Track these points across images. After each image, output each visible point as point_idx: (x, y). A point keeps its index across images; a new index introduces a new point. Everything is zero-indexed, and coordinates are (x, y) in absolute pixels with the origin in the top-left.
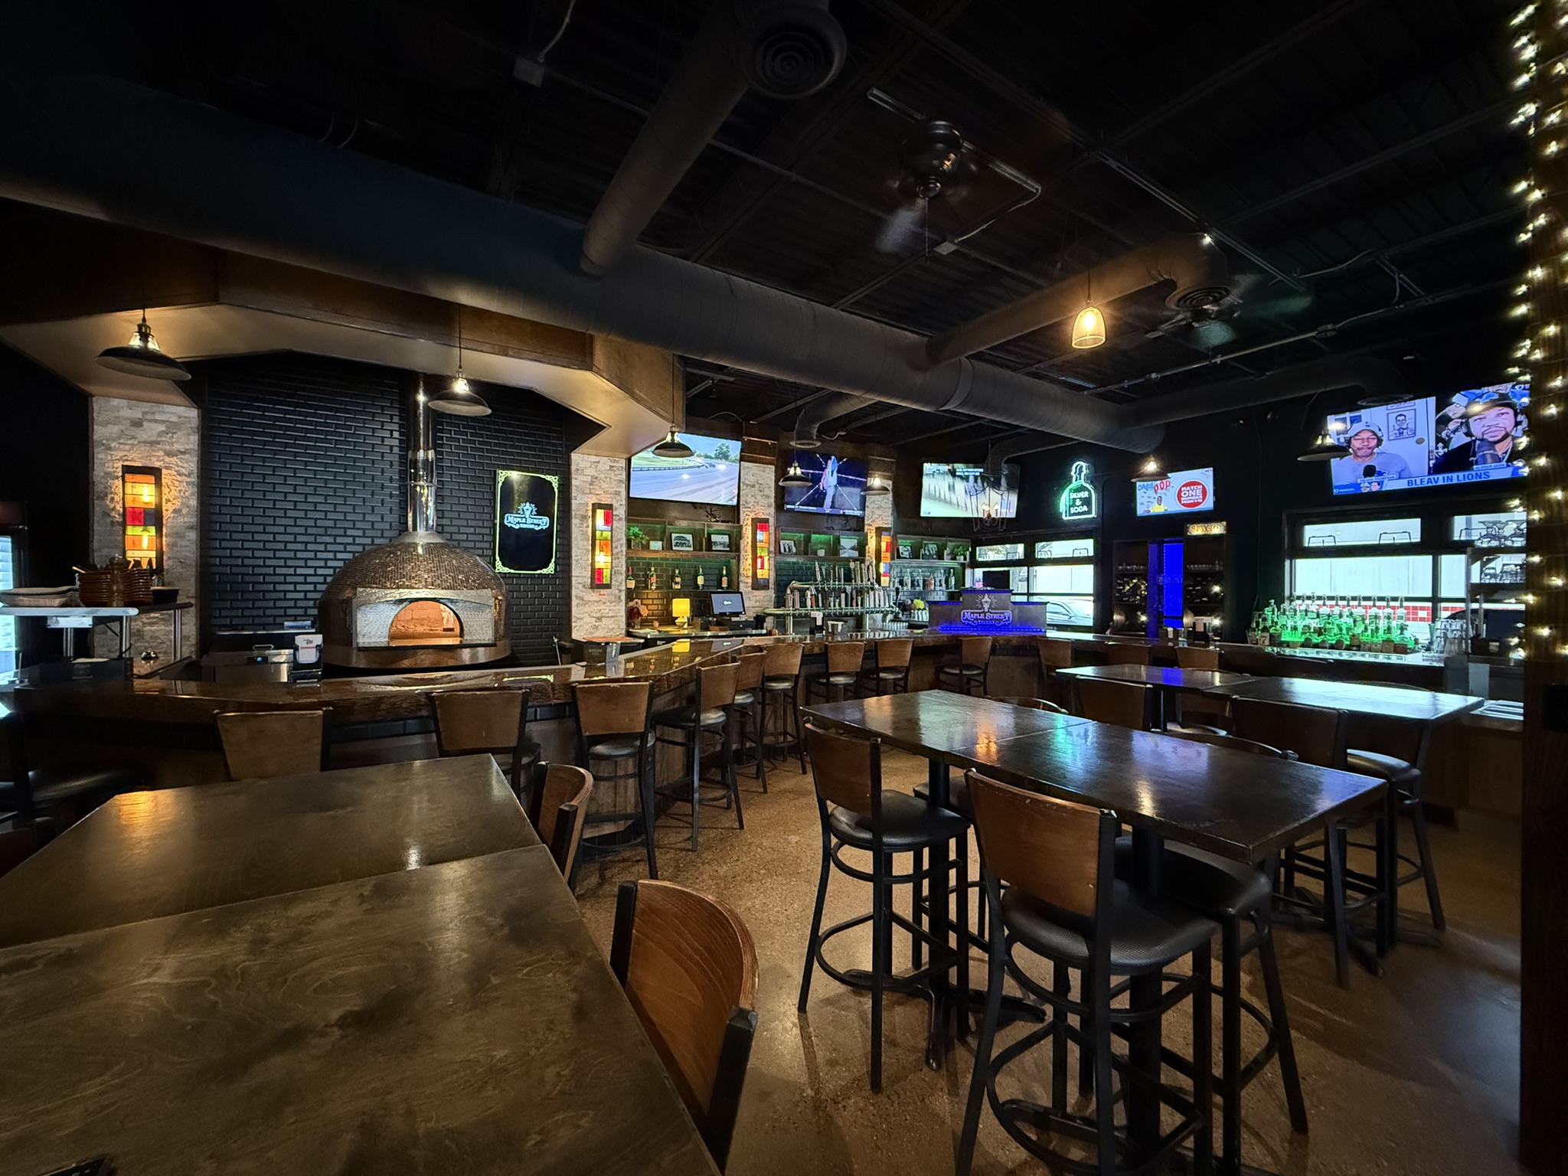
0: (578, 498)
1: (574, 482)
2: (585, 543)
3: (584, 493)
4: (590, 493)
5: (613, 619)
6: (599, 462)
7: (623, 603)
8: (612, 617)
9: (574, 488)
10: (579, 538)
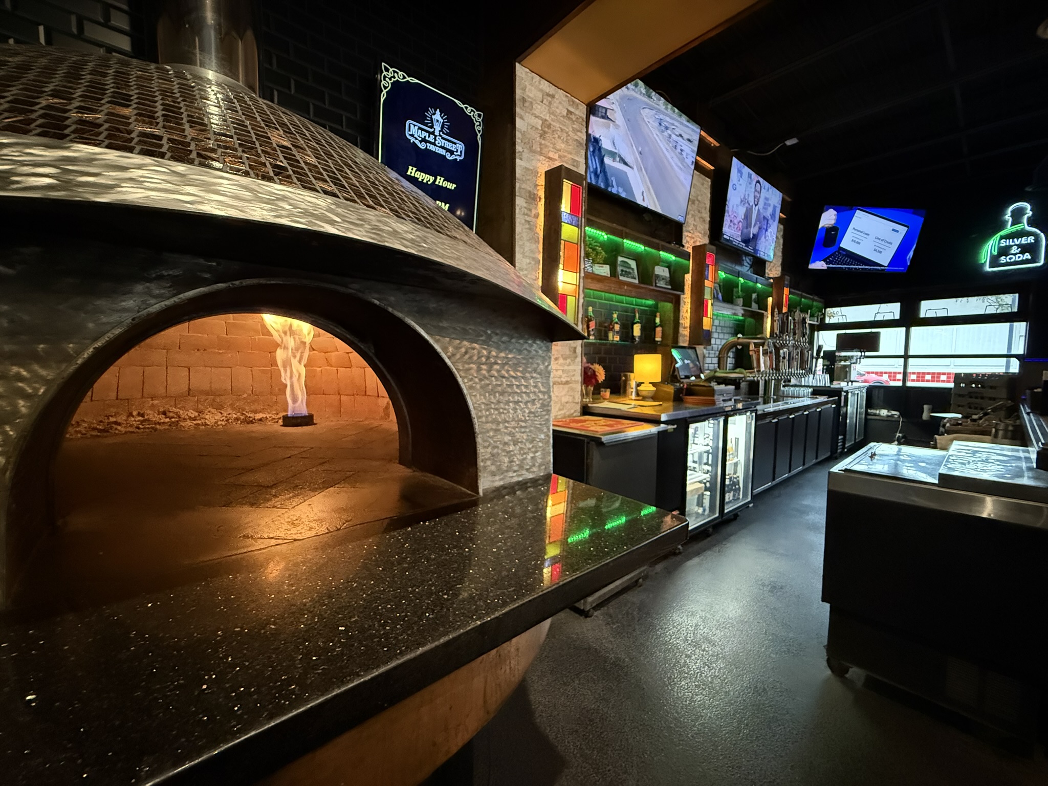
0: (525, 155)
1: (519, 123)
2: (534, 246)
3: (531, 150)
4: (541, 154)
5: (567, 386)
6: (553, 96)
7: (579, 359)
8: (567, 383)
9: (518, 135)
10: (524, 235)
